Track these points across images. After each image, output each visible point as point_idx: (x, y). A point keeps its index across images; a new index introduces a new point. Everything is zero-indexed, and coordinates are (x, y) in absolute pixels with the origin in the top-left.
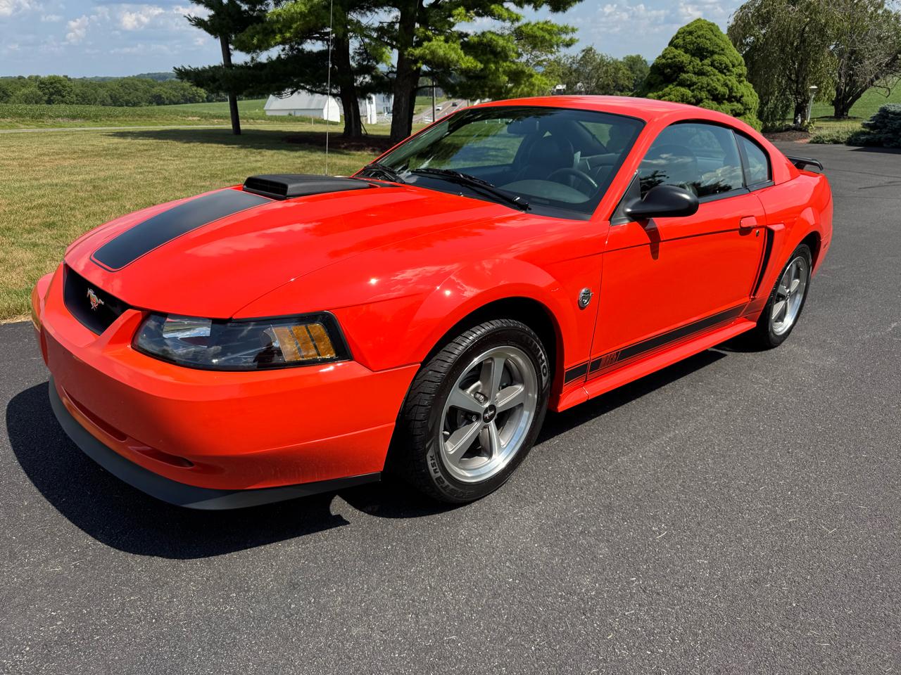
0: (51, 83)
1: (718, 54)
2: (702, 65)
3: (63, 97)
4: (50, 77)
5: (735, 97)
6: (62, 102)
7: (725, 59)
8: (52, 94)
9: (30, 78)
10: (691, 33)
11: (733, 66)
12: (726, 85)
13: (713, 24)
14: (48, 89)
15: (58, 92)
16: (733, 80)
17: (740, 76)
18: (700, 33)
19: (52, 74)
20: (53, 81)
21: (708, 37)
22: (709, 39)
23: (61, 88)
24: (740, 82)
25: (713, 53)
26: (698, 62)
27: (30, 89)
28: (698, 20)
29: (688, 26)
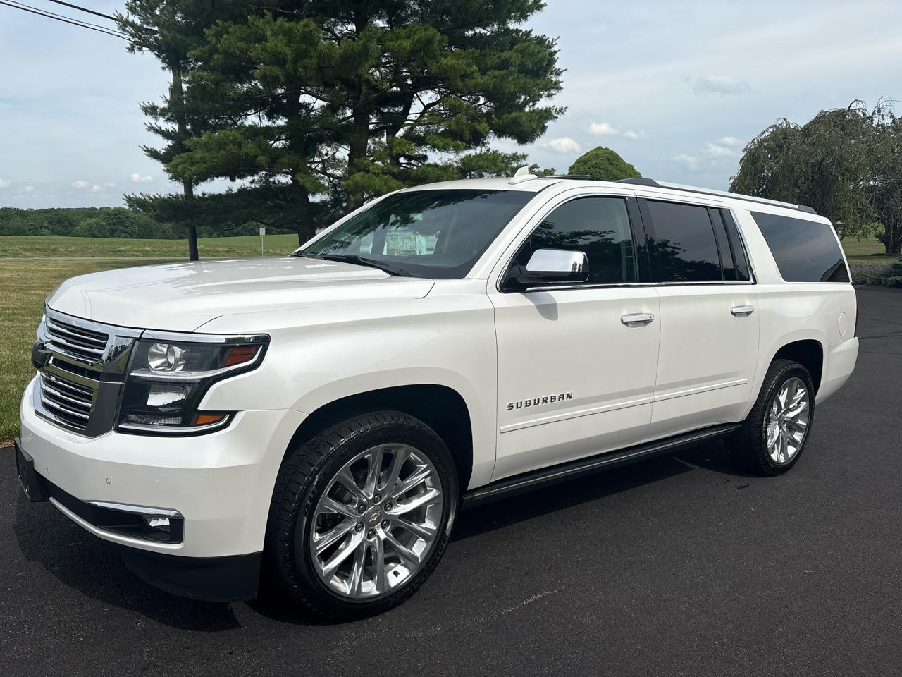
0: (116, 215)
3: (126, 227)
4: (115, 209)
6: (125, 232)
8: (115, 225)
9: (102, 208)
14: (112, 219)
15: (122, 224)
20: (118, 212)
23: (124, 218)
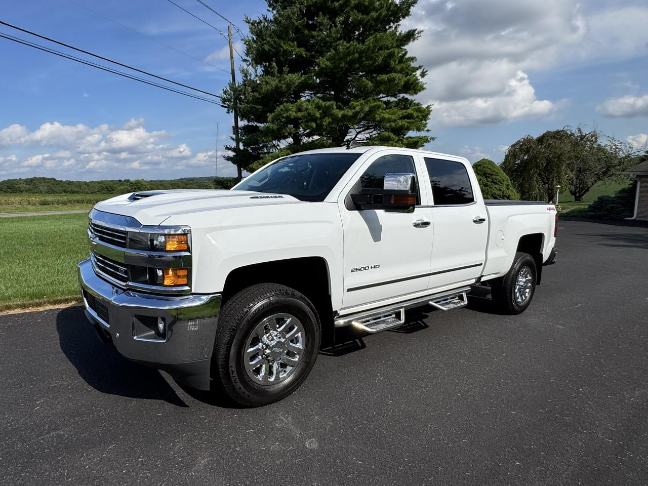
0: (136, 183)
1: (495, 175)
2: (487, 181)
5: (505, 196)
7: (499, 177)
10: (480, 165)
11: (503, 181)
12: (500, 190)
13: (491, 161)
16: (504, 188)
17: (508, 185)
18: (485, 166)
19: (137, 179)
21: (489, 167)
22: (490, 169)
24: (508, 189)
25: (492, 175)
26: (485, 179)
27: (125, 187)
28: (484, 159)
29: (478, 162)
